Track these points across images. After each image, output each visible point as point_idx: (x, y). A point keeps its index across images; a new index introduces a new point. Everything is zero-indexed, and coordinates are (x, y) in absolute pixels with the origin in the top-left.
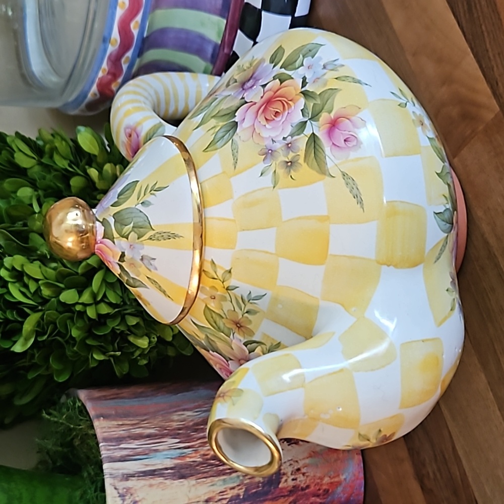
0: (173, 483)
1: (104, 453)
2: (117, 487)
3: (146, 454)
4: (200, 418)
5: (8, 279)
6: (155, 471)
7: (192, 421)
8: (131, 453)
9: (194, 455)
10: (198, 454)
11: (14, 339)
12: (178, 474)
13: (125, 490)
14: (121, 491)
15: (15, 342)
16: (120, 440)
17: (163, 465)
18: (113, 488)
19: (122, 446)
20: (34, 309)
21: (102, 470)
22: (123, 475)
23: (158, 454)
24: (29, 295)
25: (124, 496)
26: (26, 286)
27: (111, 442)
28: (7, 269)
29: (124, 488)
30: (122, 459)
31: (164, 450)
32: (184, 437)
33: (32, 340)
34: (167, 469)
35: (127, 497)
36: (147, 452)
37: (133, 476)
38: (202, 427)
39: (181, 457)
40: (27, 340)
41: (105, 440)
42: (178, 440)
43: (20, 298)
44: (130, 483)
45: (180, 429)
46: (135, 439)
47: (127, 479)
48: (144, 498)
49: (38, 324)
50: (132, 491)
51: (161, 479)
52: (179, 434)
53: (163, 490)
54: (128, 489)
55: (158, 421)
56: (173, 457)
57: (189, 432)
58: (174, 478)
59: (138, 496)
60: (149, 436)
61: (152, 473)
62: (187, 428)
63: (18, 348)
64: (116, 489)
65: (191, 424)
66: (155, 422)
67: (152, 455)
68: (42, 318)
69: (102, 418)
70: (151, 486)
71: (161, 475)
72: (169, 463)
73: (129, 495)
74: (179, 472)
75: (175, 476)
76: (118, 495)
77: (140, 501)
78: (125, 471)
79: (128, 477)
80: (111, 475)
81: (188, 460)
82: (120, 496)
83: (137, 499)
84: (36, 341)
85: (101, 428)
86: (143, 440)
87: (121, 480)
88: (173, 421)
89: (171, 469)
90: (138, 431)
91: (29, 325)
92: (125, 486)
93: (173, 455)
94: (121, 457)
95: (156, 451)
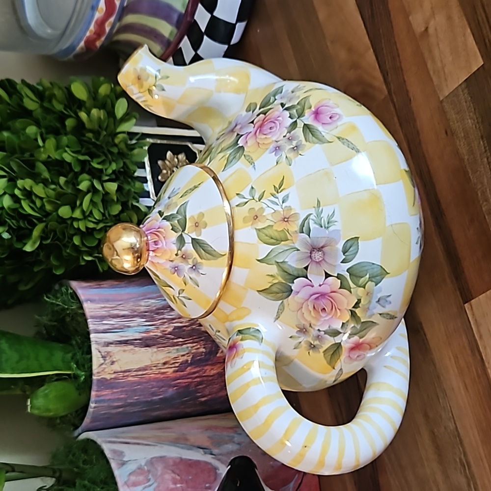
0: (140, 350)
1: (91, 327)
2: (101, 351)
3: (122, 328)
4: (161, 304)
5: (20, 197)
6: (128, 340)
7: (155, 306)
8: (111, 328)
9: (156, 331)
10: (159, 330)
11: (24, 242)
12: (144, 343)
13: (106, 353)
14: (103, 354)
15: (25, 244)
16: (103, 318)
17: (134, 337)
18: (97, 351)
19: (104, 322)
20: (40, 220)
21: (89, 339)
22: (105, 342)
23: (130, 329)
24: (36, 209)
25: (105, 357)
26: (34, 203)
27: (96, 319)
28: (19, 189)
29: (106, 352)
30: (104, 331)
31: (134, 326)
32: (149, 318)
33: (38, 243)
34: (136, 340)
35: (107, 358)
36: (122, 327)
37: (112, 343)
38: (162, 311)
39: (147, 332)
40: (35, 243)
41: (92, 317)
42: (144, 320)
43: (29, 211)
44: (109, 349)
45: (146, 312)
46: (113, 318)
47: (108, 346)
48: (119, 360)
49: (43, 231)
50: (111, 354)
51: (131, 347)
52: (145, 316)
53: (133, 354)
54: (108, 353)
55: (130, 305)
56: (141, 331)
57: (152, 314)
58: (142, 346)
59: (115, 358)
60: (123, 316)
61: (126, 342)
62: (151, 311)
63: (28, 248)
64: (100, 352)
65: (154, 308)
66: (128, 306)
67: (126, 329)
68: (46, 226)
69: (89, 302)
70: (124, 351)
71: (132, 344)
72: (138, 336)
73: (109, 357)
74: (144, 342)
75: (141, 345)
76: (101, 356)
77: (116, 361)
78: (106, 340)
79: (108, 344)
80: (96, 342)
81: (152, 334)
82: (102, 357)
83: (115, 360)
84: (41, 243)
85: (89, 308)
86: (119, 319)
87: (103, 346)
88: (141, 306)
89: (140, 340)
90: (116, 312)
91: (36, 233)
92: (106, 350)
93: (140, 330)
94: (104, 330)
95: (129, 327)
